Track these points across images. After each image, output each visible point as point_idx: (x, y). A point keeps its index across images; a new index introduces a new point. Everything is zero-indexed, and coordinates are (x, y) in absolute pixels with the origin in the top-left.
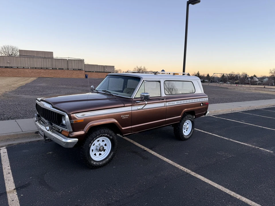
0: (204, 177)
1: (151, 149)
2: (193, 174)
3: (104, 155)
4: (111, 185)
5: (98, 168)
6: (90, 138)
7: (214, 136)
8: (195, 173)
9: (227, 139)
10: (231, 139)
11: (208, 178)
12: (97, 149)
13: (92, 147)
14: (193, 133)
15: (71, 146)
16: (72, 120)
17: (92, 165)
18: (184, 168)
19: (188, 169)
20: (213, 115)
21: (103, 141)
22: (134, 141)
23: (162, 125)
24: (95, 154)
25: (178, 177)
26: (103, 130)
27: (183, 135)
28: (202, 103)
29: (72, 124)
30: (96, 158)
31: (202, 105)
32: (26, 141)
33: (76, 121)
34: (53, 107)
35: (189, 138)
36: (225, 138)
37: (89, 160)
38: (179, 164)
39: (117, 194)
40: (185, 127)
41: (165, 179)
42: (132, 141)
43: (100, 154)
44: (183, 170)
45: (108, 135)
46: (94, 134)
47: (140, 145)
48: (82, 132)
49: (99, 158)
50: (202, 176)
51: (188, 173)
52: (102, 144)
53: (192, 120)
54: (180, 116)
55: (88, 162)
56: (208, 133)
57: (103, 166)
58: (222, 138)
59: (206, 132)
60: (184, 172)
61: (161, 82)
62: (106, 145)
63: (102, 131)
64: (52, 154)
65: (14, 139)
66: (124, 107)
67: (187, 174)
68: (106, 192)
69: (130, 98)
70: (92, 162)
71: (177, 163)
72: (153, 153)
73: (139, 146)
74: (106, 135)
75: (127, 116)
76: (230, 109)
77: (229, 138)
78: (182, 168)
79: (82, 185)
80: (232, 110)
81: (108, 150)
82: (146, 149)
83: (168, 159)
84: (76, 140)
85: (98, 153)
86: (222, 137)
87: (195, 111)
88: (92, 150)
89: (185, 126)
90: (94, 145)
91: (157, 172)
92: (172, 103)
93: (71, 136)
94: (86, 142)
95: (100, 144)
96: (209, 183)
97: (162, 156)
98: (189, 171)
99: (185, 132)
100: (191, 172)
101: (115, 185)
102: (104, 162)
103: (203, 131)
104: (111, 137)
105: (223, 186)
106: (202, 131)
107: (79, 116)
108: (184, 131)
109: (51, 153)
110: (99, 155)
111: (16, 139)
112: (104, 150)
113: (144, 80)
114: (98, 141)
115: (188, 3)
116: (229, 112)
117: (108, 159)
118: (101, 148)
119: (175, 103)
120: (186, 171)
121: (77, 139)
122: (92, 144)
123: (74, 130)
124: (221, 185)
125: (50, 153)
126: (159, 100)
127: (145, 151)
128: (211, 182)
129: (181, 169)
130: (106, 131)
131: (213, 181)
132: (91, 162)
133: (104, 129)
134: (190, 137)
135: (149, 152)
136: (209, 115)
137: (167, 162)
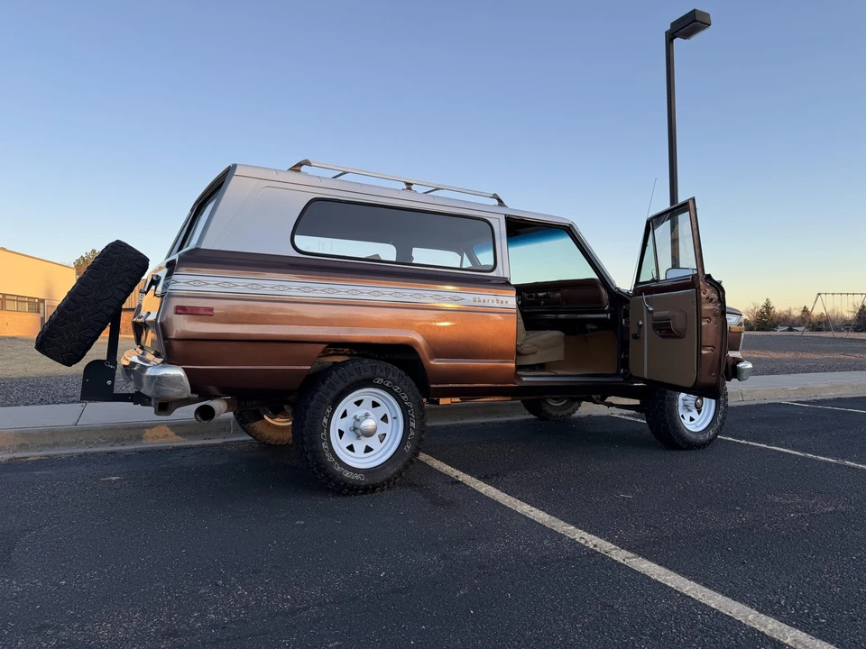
0: (670, 569)
1: (485, 478)
2: (620, 555)
4: (242, 572)
7: (775, 451)
8: (630, 555)
9: (831, 460)
10: (850, 461)
11: (684, 574)
19: (608, 540)
20: (796, 399)
25: (545, 564)
36: (822, 459)
38: (575, 524)
41: (482, 567)
42: (424, 457)
44: (583, 542)
47: (446, 469)
50: (660, 564)
51: (597, 553)
56: (752, 444)
58: (809, 459)
59: (743, 442)
64: (116, 481)
67: (593, 553)
72: (482, 491)
73: (443, 471)
77: (843, 458)
78: (579, 535)
82: (464, 478)
83: (534, 509)
86: (811, 456)
96: (684, 591)
97: (513, 499)
100: (613, 549)
101: (254, 572)
105: (751, 606)
106: (730, 439)
109: (114, 478)
111: (48, 445)
115: (670, 37)
120: (595, 546)
125: (111, 480)
127: (458, 483)
131: (705, 585)
135: (471, 487)
136: (779, 401)
137: (524, 516)
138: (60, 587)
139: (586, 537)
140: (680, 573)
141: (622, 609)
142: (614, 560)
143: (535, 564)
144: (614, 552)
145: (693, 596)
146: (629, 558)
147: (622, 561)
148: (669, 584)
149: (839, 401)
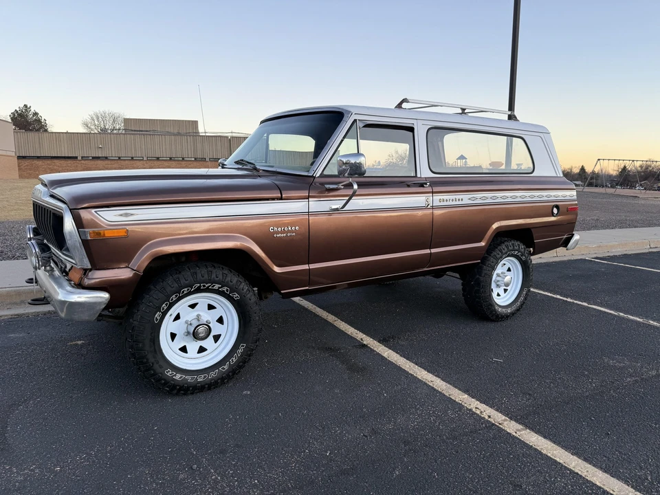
0: (554, 443)
1: (384, 341)
2: (512, 427)
3: (216, 352)
4: (211, 453)
5: (192, 394)
6: (155, 294)
7: (595, 309)
8: (520, 427)
9: (638, 319)
10: (654, 321)
11: (566, 448)
12: (188, 333)
13: (168, 326)
14: (525, 299)
15: (85, 316)
16: (83, 228)
17: (167, 382)
18: (482, 407)
19: (497, 410)
20: (595, 256)
21: (211, 307)
22: (336, 319)
23: (418, 268)
24: (183, 349)
25: (455, 438)
26: (204, 271)
27: (491, 303)
28: (557, 207)
29: (85, 243)
30: (187, 361)
31: (555, 211)
32: (37, 311)
33: (98, 234)
34: (52, 196)
35: (513, 314)
36: (631, 317)
37: (156, 366)
38: (466, 391)
39: (212, 488)
40: (499, 278)
41: (406, 443)
42: (331, 318)
43: (202, 350)
44: (478, 412)
45: (225, 289)
46: (170, 282)
47: (351, 330)
48: (122, 273)
49: (197, 361)
50: (545, 437)
51: (493, 424)
52: (209, 317)
53: (523, 258)
54: (483, 244)
55: (154, 370)
56: (576, 302)
57: (209, 389)
58: (623, 318)
59: (569, 300)
60: (479, 419)
61: (415, 131)
62: (220, 320)
63: (202, 272)
64: (82, 346)
65: (10, 304)
66: (281, 199)
67: (491, 426)
68: (181, 476)
69: (306, 174)
70: (169, 373)
71: (460, 390)
72: (385, 355)
73: (349, 333)
74: (217, 287)
75: (291, 231)
76: (647, 241)
77: (647, 317)
78: (473, 404)
80: (652, 246)
81: (227, 336)
82: (368, 340)
83: (431, 375)
84: (101, 297)
85: (193, 346)
86: (622, 314)
87: (532, 230)
88: (173, 336)
89: (498, 275)
90: (178, 317)
91: (384, 416)
92: (453, 197)
93: (87, 282)
94: (143, 307)
95: (198, 317)
96: (571, 467)
97: (412, 365)
98: (497, 417)
99: (498, 295)
100: (505, 420)
101: (221, 452)
102: (213, 375)
103: (561, 298)
104: (236, 296)
105: (626, 482)
106: (558, 297)
107: (110, 218)
108: (495, 291)
109: (80, 342)
110: (198, 353)
111: (16, 304)
112: (217, 338)
113: (355, 121)
114: (193, 306)
116: (645, 249)
117: (226, 367)
118: (201, 330)
119: (465, 199)
120: (489, 417)
121: (105, 296)
122: (164, 314)
123: (96, 266)
124: (619, 478)
125: (77, 344)
126: (409, 186)
127: (364, 346)
128: (577, 465)
129: (470, 410)
130: (218, 273)
131: (585, 460)
132: (163, 373)
133: (210, 269)
134: (518, 310)
135: (375, 351)
136: (583, 257)
137: (425, 384)
138: (56, 473)
139: (480, 408)
140: (563, 447)
141: (529, 489)
142: (508, 433)
143: (447, 438)
144: (505, 423)
145: (580, 473)
146: (519, 430)
147: (514, 434)
148: (558, 460)
149: (626, 257)
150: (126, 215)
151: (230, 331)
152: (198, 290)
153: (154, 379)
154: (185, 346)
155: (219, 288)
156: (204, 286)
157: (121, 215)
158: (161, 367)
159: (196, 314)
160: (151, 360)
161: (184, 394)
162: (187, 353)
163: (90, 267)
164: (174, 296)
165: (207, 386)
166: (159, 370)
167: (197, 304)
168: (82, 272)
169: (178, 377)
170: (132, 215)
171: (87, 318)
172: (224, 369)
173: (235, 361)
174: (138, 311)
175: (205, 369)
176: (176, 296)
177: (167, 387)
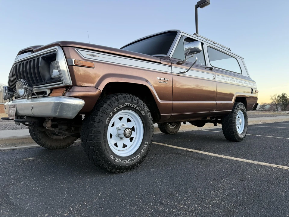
5: (122, 172)
6: (106, 106)
12: (118, 135)
13: (110, 130)
16: (70, 58)
17: (111, 163)
18: (279, 166)
21: (129, 120)
22: (165, 144)
24: (116, 145)
30: (118, 151)
31: (252, 91)
34: (34, 52)
35: (244, 138)
37: (106, 152)
38: (263, 162)
42: (161, 144)
43: (125, 146)
44: (281, 168)
45: (139, 108)
46: (113, 100)
49: (123, 152)
54: (232, 102)
55: (105, 155)
62: (133, 129)
63: (128, 97)
66: (160, 63)
69: (166, 56)
70: (112, 157)
73: (177, 148)
75: (166, 81)
79: (95, 199)
81: (137, 139)
85: (120, 143)
87: (246, 98)
88: (111, 135)
90: (113, 125)
92: (222, 77)
94: (100, 114)
95: (123, 126)
102: (134, 160)
104: (144, 113)
107: (85, 55)
109: (31, 159)
110: (123, 147)
112: (132, 139)
113: (182, 35)
114: (121, 119)
115: (197, 7)
118: (128, 131)
119: (226, 79)
121: (81, 102)
123: (76, 84)
125: (29, 160)
126: (206, 69)
127: (191, 152)
130: (135, 98)
132: (109, 157)
133: (131, 96)
134: (245, 136)
135: (199, 153)
150: (93, 56)
151: (139, 135)
152: (127, 108)
153: (104, 161)
154: (116, 143)
155: (136, 107)
156: (129, 105)
157: (90, 55)
158: (108, 153)
159: (122, 124)
160: (104, 148)
161: (119, 173)
162: (117, 147)
163: (72, 84)
164: (116, 109)
165: (131, 167)
166: (108, 155)
167: (123, 117)
168: (65, 89)
169: (117, 160)
170: (96, 56)
171: (71, 116)
172: (138, 156)
173: (143, 152)
174: (97, 116)
175: (129, 156)
176: (117, 108)
177: (111, 167)
